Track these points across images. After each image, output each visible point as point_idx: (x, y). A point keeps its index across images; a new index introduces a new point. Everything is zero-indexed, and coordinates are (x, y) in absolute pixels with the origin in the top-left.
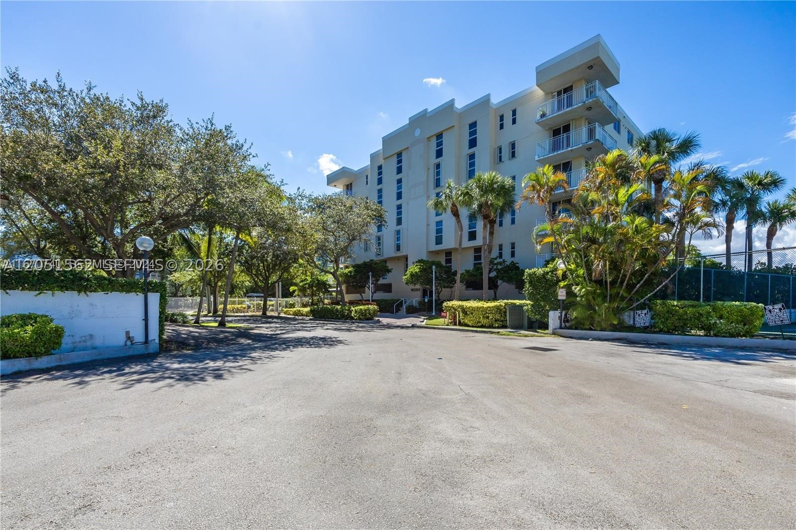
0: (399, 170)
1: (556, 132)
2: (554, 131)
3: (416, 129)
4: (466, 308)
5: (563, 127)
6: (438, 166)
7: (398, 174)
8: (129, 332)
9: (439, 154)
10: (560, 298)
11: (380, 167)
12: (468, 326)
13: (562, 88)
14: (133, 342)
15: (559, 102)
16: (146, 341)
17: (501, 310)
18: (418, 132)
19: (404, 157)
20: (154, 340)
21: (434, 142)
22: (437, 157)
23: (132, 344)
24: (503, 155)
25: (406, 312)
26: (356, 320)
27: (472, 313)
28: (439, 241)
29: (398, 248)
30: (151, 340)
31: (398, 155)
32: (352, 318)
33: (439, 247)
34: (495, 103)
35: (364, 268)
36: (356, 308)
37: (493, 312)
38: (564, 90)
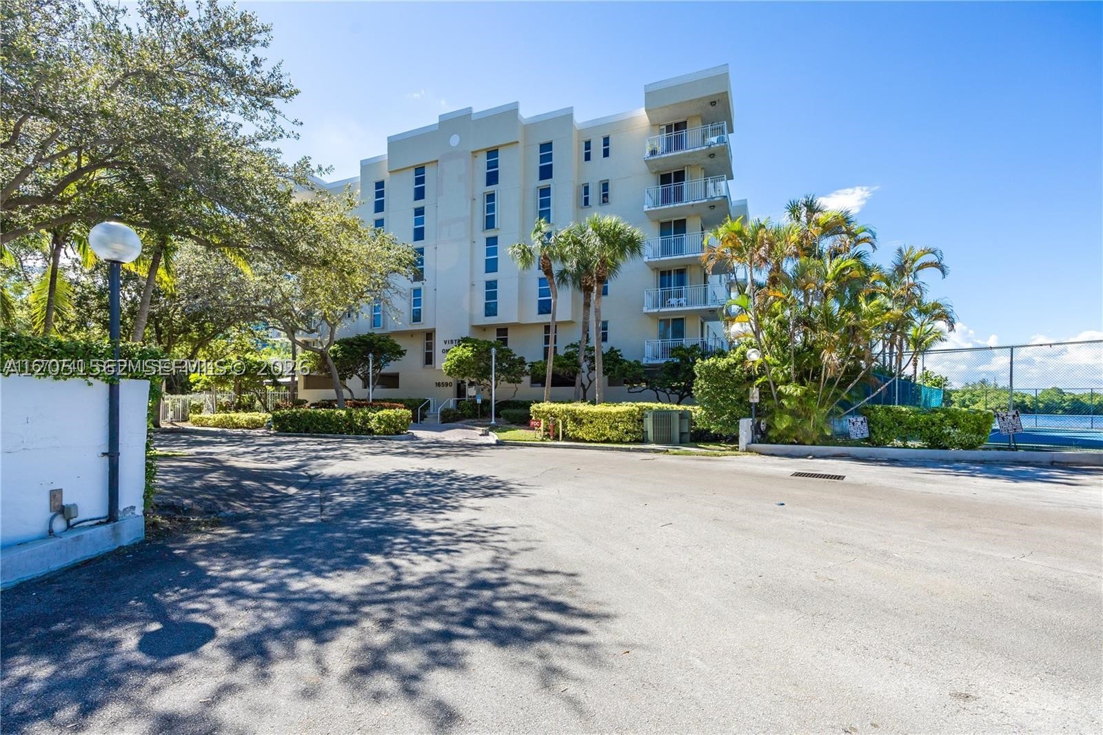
0: (420, 194)
1: (665, 179)
2: (662, 176)
3: (451, 136)
4: (579, 414)
5: (675, 173)
6: (491, 197)
7: (416, 199)
8: (60, 491)
9: (492, 178)
10: (751, 401)
11: (380, 185)
12: (584, 440)
13: (673, 122)
14: (72, 522)
15: (669, 140)
16: (112, 515)
17: (634, 416)
18: (455, 140)
19: (429, 174)
20: (133, 508)
21: (483, 160)
22: (489, 183)
23: (69, 527)
24: (590, 196)
25: (441, 419)
26: (378, 434)
27: (591, 422)
28: (491, 310)
29: (417, 317)
30: (125, 509)
31: (416, 169)
32: (371, 431)
33: (491, 320)
34: (578, 122)
35: (359, 345)
36: (380, 413)
37: (625, 419)
38: (675, 124)
